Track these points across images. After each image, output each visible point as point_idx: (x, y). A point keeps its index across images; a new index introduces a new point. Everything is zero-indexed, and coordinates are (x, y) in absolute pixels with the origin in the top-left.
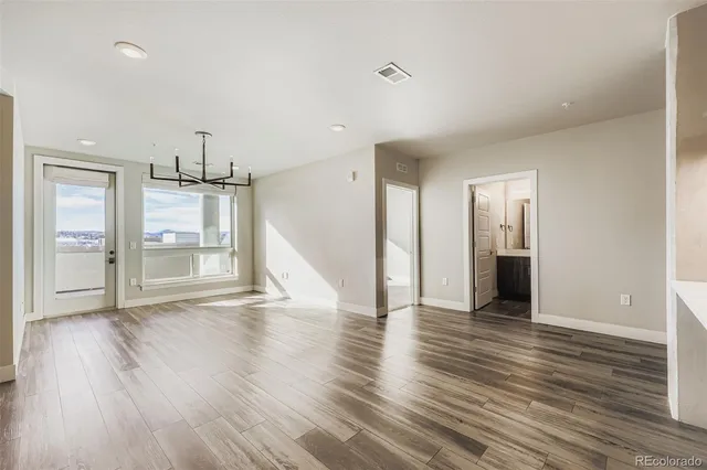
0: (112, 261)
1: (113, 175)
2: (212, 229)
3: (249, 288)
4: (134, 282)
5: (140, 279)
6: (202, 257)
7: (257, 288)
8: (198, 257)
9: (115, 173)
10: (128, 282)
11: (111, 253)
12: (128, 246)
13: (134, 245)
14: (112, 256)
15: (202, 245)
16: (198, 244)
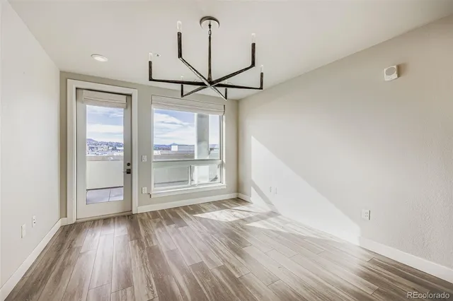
0: (129, 172)
1: (129, 98)
2: (203, 144)
3: (233, 195)
4: (145, 190)
5: (149, 188)
6: (196, 168)
7: (241, 196)
8: (194, 167)
9: (131, 95)
10: (141, 191)
11: (129, 164)
12: (141, 159)
13: (145, 158)
14: (129, 167)
15: (196, 158)
16: (193, 157)
